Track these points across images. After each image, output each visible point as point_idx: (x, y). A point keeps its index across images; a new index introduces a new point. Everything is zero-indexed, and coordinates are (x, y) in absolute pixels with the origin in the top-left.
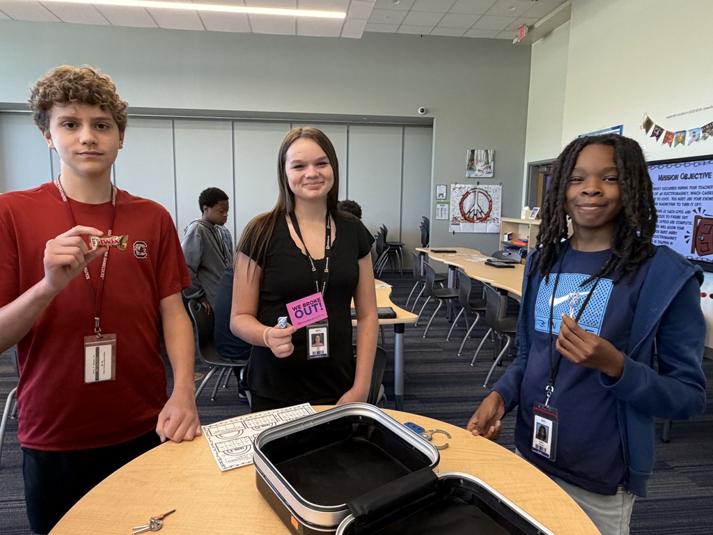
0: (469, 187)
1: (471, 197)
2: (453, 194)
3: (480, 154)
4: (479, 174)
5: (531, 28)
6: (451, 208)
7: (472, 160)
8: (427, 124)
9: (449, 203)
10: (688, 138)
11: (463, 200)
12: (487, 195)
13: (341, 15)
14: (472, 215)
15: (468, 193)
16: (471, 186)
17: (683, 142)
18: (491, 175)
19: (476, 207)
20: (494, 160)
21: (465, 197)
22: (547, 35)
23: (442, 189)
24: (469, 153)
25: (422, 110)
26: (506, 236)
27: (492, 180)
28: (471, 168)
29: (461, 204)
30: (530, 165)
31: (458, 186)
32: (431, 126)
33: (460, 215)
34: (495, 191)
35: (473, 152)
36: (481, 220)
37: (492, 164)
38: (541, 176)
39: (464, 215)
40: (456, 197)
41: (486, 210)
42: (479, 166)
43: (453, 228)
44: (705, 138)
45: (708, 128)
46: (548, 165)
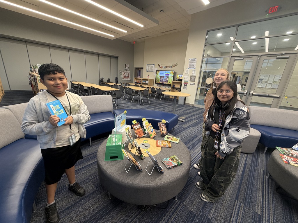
2: (122, 73)
3: (127, 65)
4: (127, 69)
7: (125, 66)
8: (117, 58)
12: (128, 73)
13: (113, 36)
14: (126, 77)
15: (125, 73)
16: (126, 71)
17: (163, 68)
18: (129, 69)
19: (126, 75)
20: (129, 66)
23: (120, 71)
24: (125, 64)
26: (135, 81)
28: (125, 68)
29: (124, 75)
31: (123, 71)
33: (124, 77)
34: (129, 72)
36: (128, 78)
40: (123, 74)
41: (128, 76)
42: (127, 67)
43: (123, 79)
45: (166, 67)
46: (139, 68)
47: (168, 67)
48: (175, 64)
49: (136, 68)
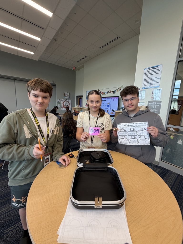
0: (64, 100)
1: (65, 102)
3: (66, 93)
4: (67, 97)
5: (76, 68)
6: (61, 105)
7: (65, 94)
9: (60, 103)
10: (105, 93)
11: (63, 103)
12: (68, 102)
13: (33, 53)
14: (65, 106)
15: (64, 101)
16: (65, 100)
17: (104, 94)
18: (69, 98)
19: (66, 105)
20: (69, 95)
21: (64, 102)
22: (79, 70)
23: (59, 100)
24: (64, 93)
25: (53, 82)
26: (74, 111)
27: (69, 99)
28: (65, 96)
29: (63, 104)
30: (77, 96)
31: (62, 100)
32: (55, 86)
33: (63, 106)
34: (70, 101)
35: (65, 92)
37: (69, 96)
38: (79, 99)
39: (64, 106)
40: (62, 102)
41: (68, 105)
42: (66, 96)
43: (62, 109)
44: (108, 94)
45: (108, 92)
46: (80, 96)
47: (110, 92)
48: (120, 88)
49: (77, 97)
